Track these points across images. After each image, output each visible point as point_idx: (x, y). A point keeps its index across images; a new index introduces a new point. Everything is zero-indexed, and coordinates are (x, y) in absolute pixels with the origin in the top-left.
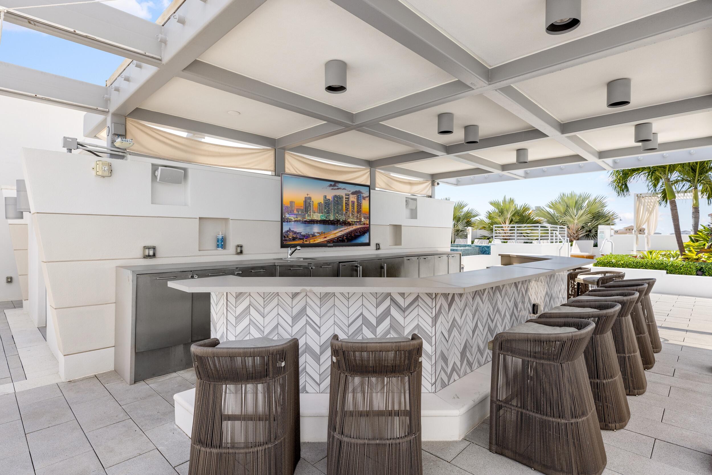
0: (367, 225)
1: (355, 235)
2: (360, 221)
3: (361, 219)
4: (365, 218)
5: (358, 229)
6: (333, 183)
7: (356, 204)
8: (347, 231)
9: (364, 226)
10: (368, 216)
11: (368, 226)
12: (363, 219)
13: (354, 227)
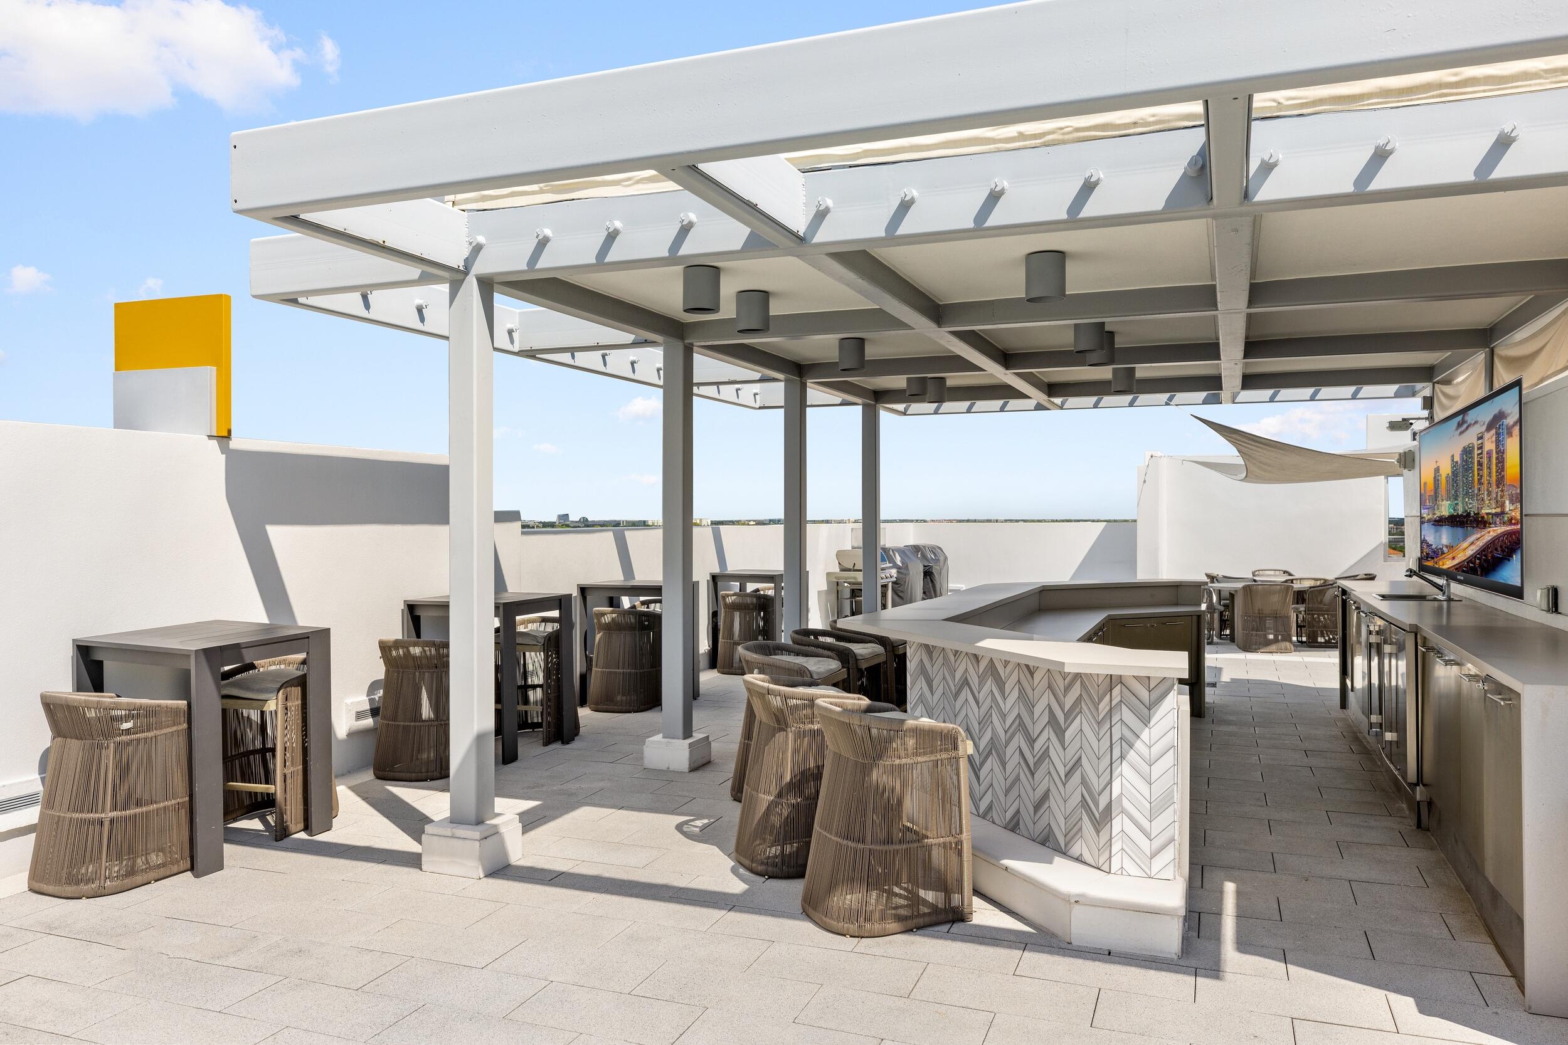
0: (1518, 524)
1: (1493, 557)
2: (1503, 513)
3: (1503, 505)
4: (1512, 502)
5: (1497, 538)
6: (1460, 418)
7: (1494, 456)
8: (1480, 543)
9: (1509, 528)
10: (1518, 491)
11: (1519, 526)
12: (1508, 506)
13: (1491, 533)
